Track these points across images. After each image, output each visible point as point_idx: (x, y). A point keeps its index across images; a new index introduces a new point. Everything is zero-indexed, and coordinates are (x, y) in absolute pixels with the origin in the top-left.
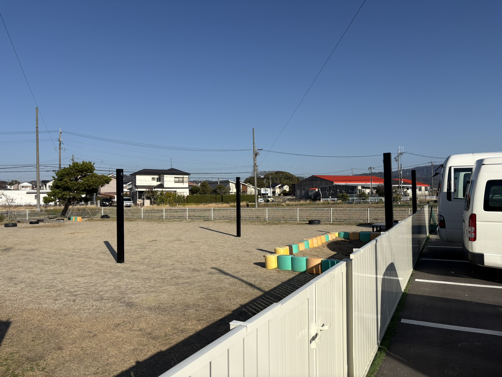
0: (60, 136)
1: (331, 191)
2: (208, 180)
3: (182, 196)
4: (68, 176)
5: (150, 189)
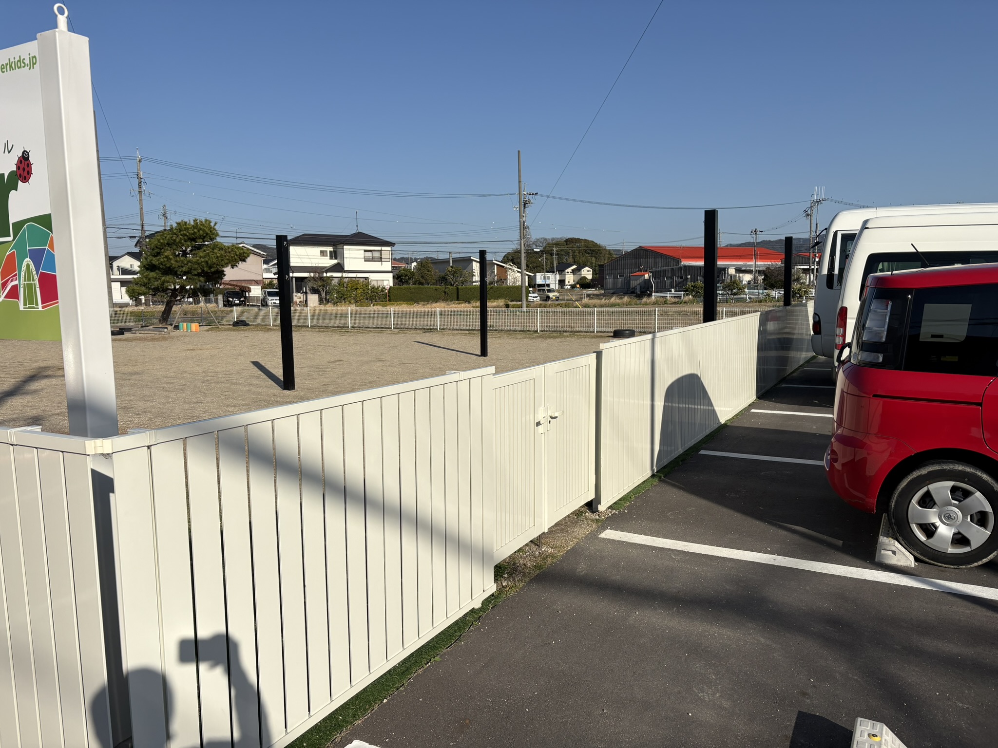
0: (139, 168)
1: (675, 278)
2: (429, 256)
3: (381, 287)
4: (170, 248)
5: (318, 273)
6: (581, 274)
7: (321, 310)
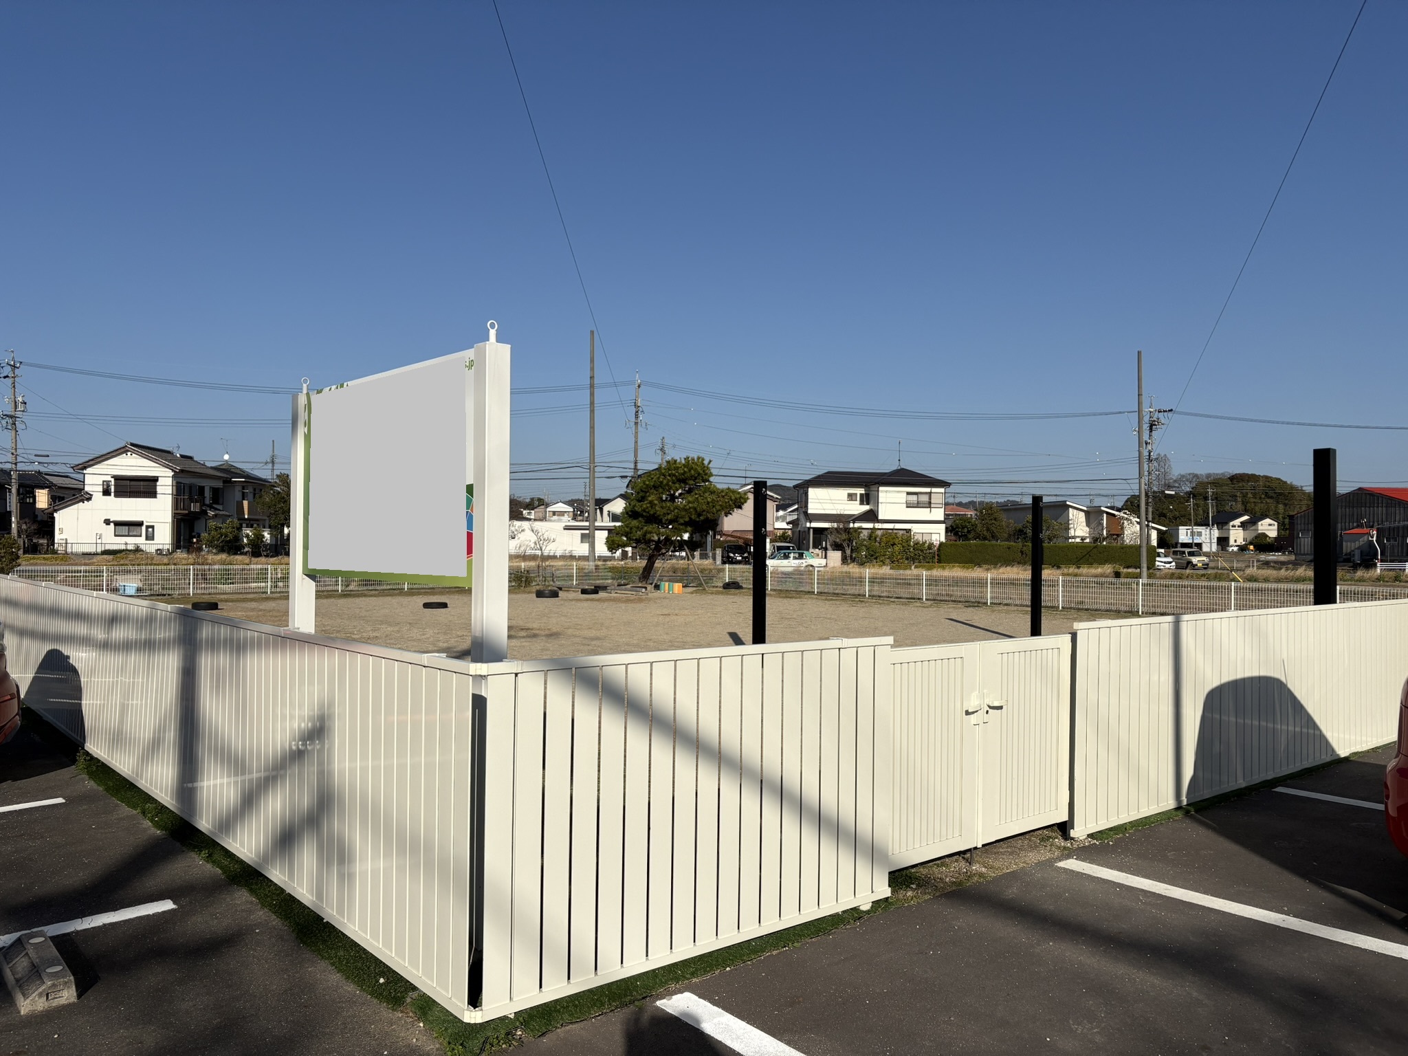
0: (637, 394)
3: (927, 543)
4: (657, 491)
5: (843, 522)
6: (1258, 530)
7: (842, 572)
